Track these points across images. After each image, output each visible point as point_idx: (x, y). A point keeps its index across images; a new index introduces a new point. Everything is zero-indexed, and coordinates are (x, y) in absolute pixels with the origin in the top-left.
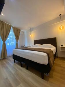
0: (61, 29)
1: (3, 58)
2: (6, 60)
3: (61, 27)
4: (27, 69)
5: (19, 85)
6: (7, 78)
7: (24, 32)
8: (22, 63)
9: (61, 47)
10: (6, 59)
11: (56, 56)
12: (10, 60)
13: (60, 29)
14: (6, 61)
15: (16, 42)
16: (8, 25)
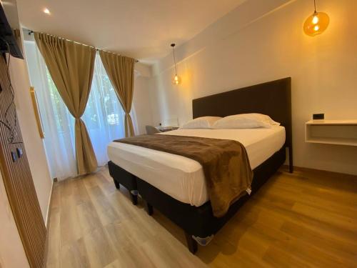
0: (316, 28)
1: (84, 173)
2: (94, 179)
3: (315, 20)
4: (151, 213)
5: (109, 265)
6: (81, 241)
7: (150, 68)
8: (132, 192)
9: (312, 122)
10: (93, 174)
11: (287, 162)
12: (105, 181)
13: (310, 31)
14: (91, 184)
15: (123, 113)
16: (80, 47)
